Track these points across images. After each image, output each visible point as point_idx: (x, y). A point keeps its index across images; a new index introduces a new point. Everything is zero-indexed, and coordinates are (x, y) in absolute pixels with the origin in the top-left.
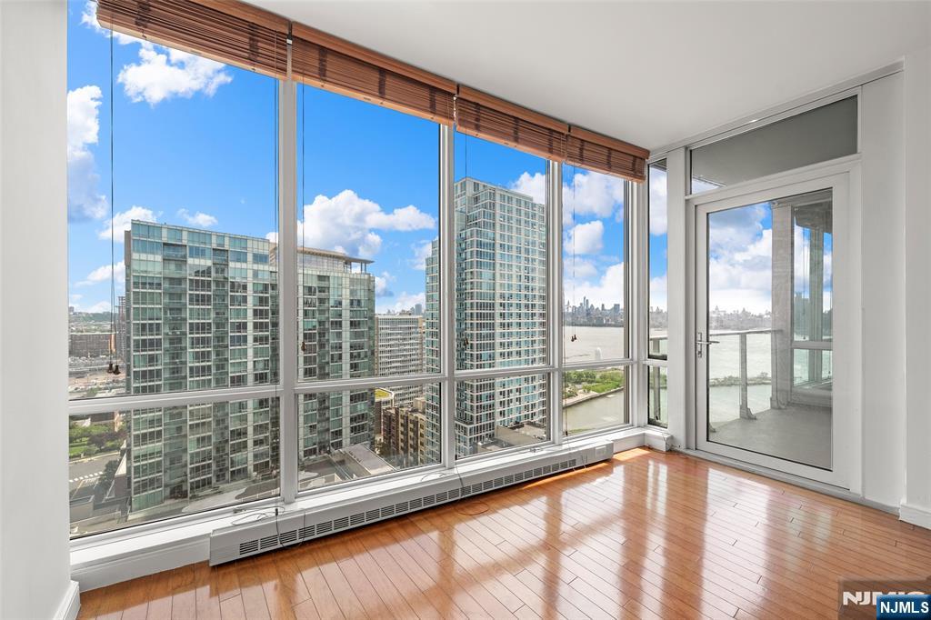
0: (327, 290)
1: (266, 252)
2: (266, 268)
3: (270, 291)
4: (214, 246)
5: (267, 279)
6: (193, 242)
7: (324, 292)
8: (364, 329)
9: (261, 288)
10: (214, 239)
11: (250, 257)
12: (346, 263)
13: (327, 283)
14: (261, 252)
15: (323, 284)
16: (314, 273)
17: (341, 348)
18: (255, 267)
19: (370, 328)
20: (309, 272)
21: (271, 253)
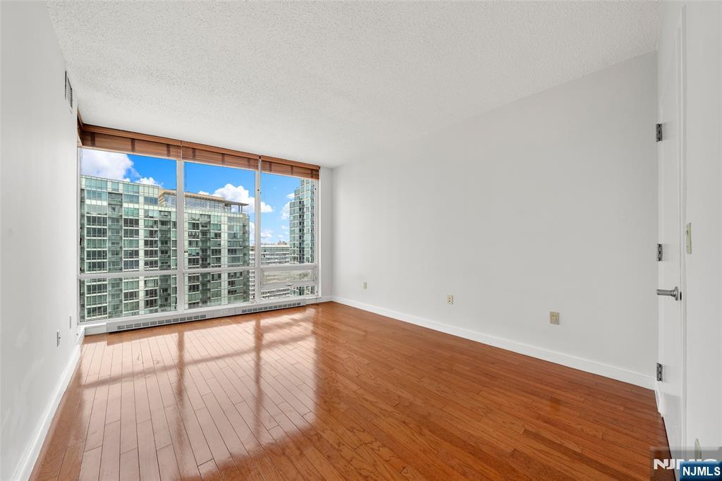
0: (208, 226)
1: (156, 196)
2: (156, 208)
6: (91, 187)
11: (141, 199)
12: (226, 205)
20: (194, 212)
21: (160, 197)
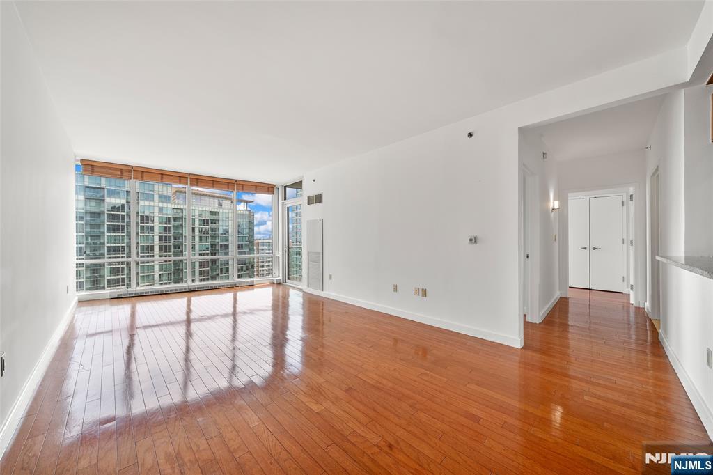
3: (172, 222)
5: (170, 214)
7: (215, 223)
8: (246, 250)
9: (165, 220)
13: (217, 216)
14: (165, 194)
15: (215, 217)
16: (207, 210)
17: (228, 264)
18: (161, 205)
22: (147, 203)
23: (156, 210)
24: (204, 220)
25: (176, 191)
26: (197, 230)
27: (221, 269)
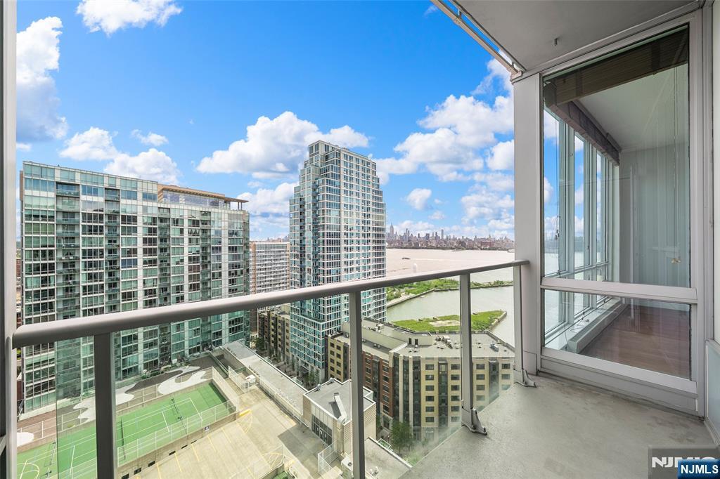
0: (208, 222)
1: (155, 192)
2: (155, 204)
3: (158, 223)
4: (107, 186)
5: (155, 213)
6: (86, 181)
7: (206, 224)
8: (240, 252)
9: (150, 221)
10: (106, 180)
11: (140, 196)
12: (225, 202)
13: (209, 217)
14: (150, 191)
15: (205, 218)
16: (198, 209)
17: (220, 267)
18: (145, 203)
19: (245, 252)
20: (194, 208)
21: (159, 193)
22: (129, 202)
23: (140, 209)
24: (194, 221)
25: (163, 189)
26: (186, 232)
27: (213, 274)
